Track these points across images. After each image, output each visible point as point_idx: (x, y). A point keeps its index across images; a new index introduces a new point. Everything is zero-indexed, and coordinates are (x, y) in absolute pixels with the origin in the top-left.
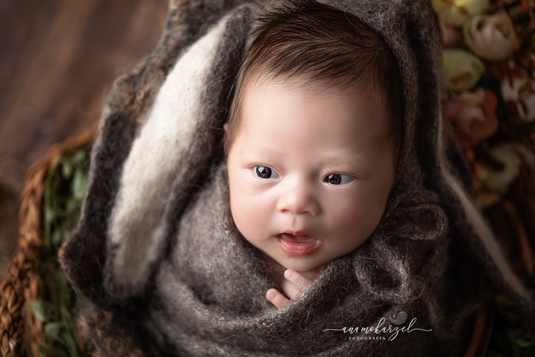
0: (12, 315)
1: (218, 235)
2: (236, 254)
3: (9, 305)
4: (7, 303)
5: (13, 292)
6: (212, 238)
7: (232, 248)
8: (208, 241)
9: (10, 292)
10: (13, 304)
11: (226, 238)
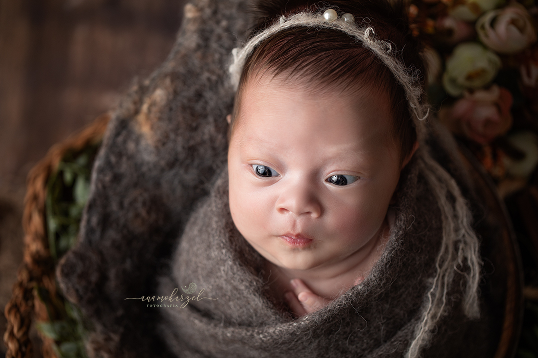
0: (18, 341)
1: (215, 255)
2: (234, 274)
3: (15, 330)
4: (13, 328)
5: (18, 316)
6: (209, 258)
7: (229, 268)
8: (205, 262)
9: (15, 316)
10: (20, 329)
11: (223, 257)
